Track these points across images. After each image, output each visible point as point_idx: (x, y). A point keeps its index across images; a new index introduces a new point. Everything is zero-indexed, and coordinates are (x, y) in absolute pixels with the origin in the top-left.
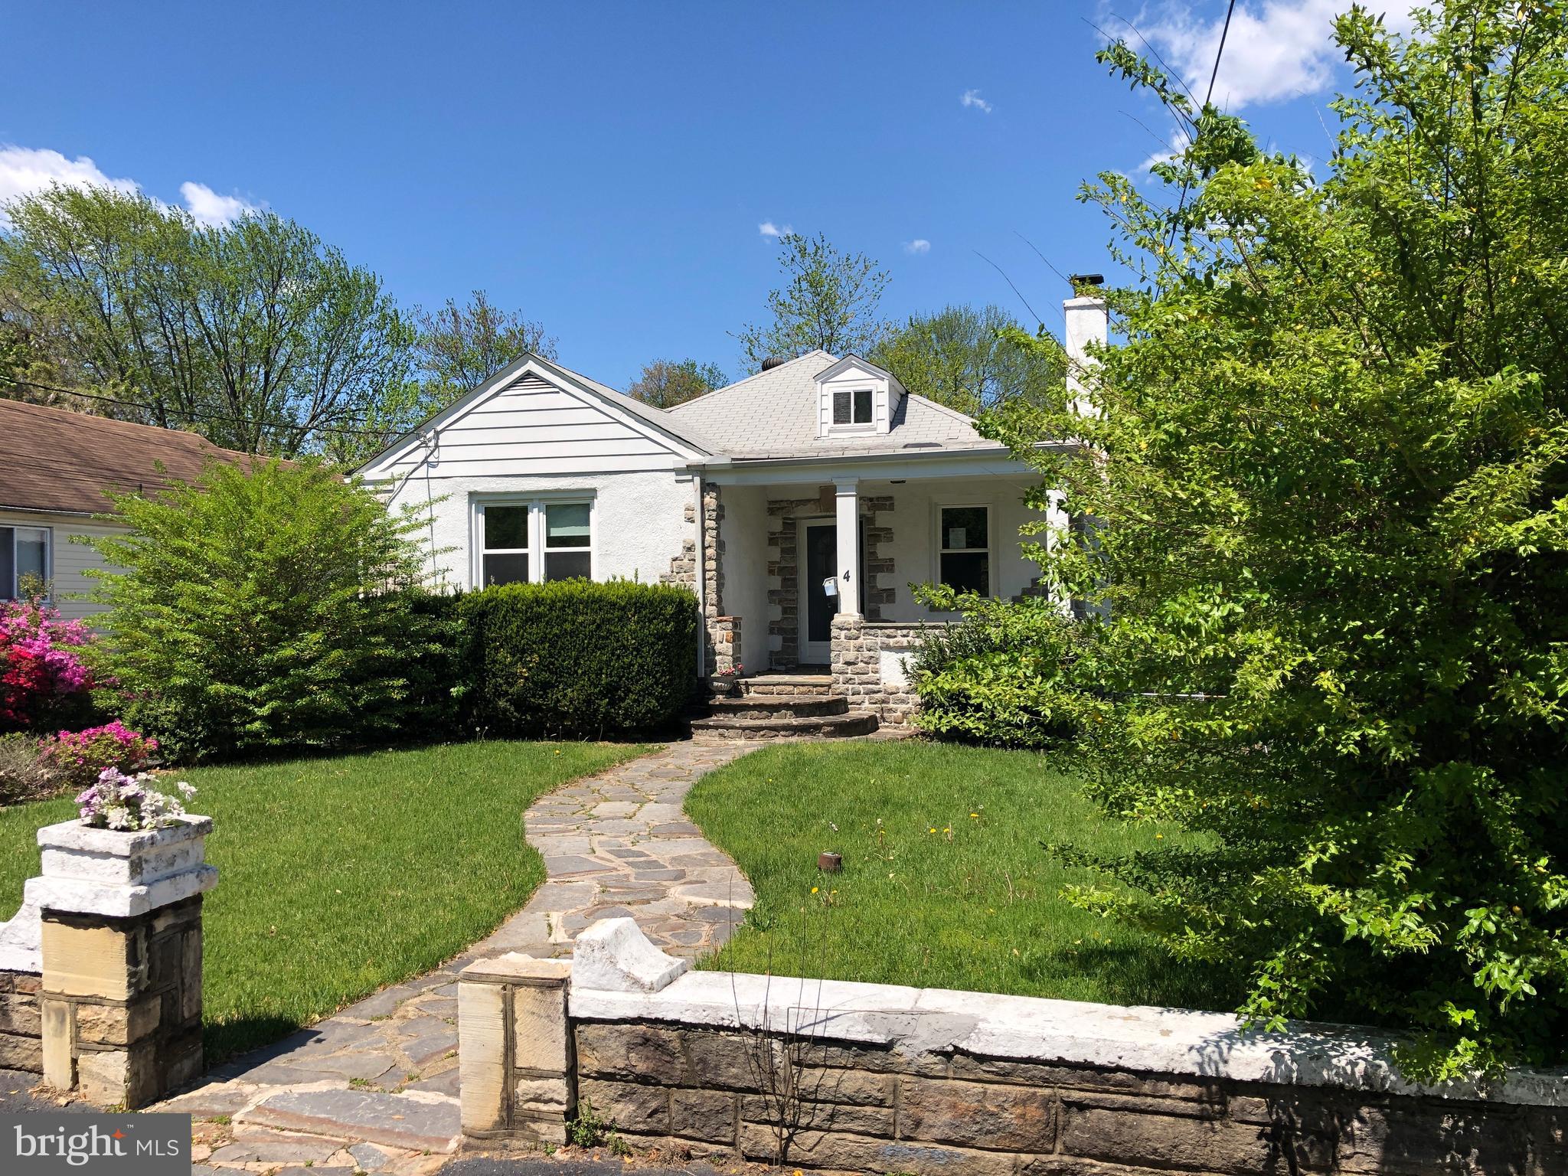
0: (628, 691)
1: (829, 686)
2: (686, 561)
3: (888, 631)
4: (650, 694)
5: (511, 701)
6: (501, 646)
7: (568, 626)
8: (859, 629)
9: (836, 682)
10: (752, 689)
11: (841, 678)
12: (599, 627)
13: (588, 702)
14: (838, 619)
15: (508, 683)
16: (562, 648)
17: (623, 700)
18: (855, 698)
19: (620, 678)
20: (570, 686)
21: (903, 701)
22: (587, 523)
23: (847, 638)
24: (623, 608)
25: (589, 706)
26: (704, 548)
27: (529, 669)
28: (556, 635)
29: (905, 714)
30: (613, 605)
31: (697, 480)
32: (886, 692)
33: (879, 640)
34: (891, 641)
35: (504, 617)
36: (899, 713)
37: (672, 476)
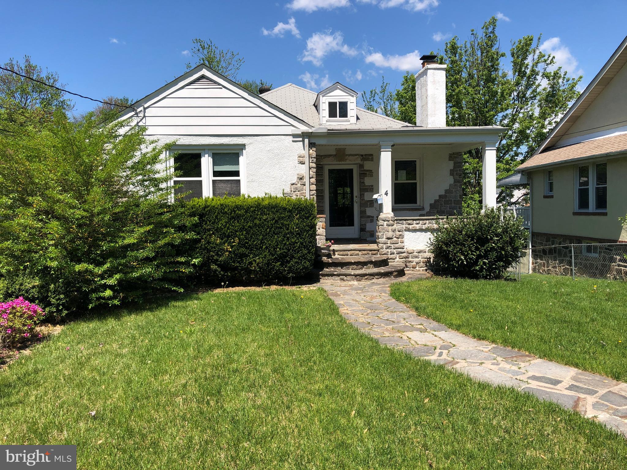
0: (292, 257)
1: (378, 250)
2: (299, 185)
3: (409, 222)
4: (305, 259)
5: (219, 266)
6: (213, 233)
7: (257, 222)
8: (394, 221)
9: (382, 248)
10: (336, 253)
11: (385, 246)
12: (276, 221)
13: (268, 264)
14: (382, 216)
15: (217, 255)
16: (253, 234)
17: (288, 262)
18: (392, 256)
19: (289, 250)
20: (258, 255)
21: (416, 257)
22: (237, 163)
23: (387, 225)
24: (290, 211)
25: (268, 266)
26: (310, 178)
27: (232, 247)
28: (250, 227)
29: (417, 263)
30: (285, 209)
31: (306, 141)
32: (408, 252)
33: (404, 226)
34: (411, 227)
35: (216, 217)
36: (414, 263)
37: (291, 138)
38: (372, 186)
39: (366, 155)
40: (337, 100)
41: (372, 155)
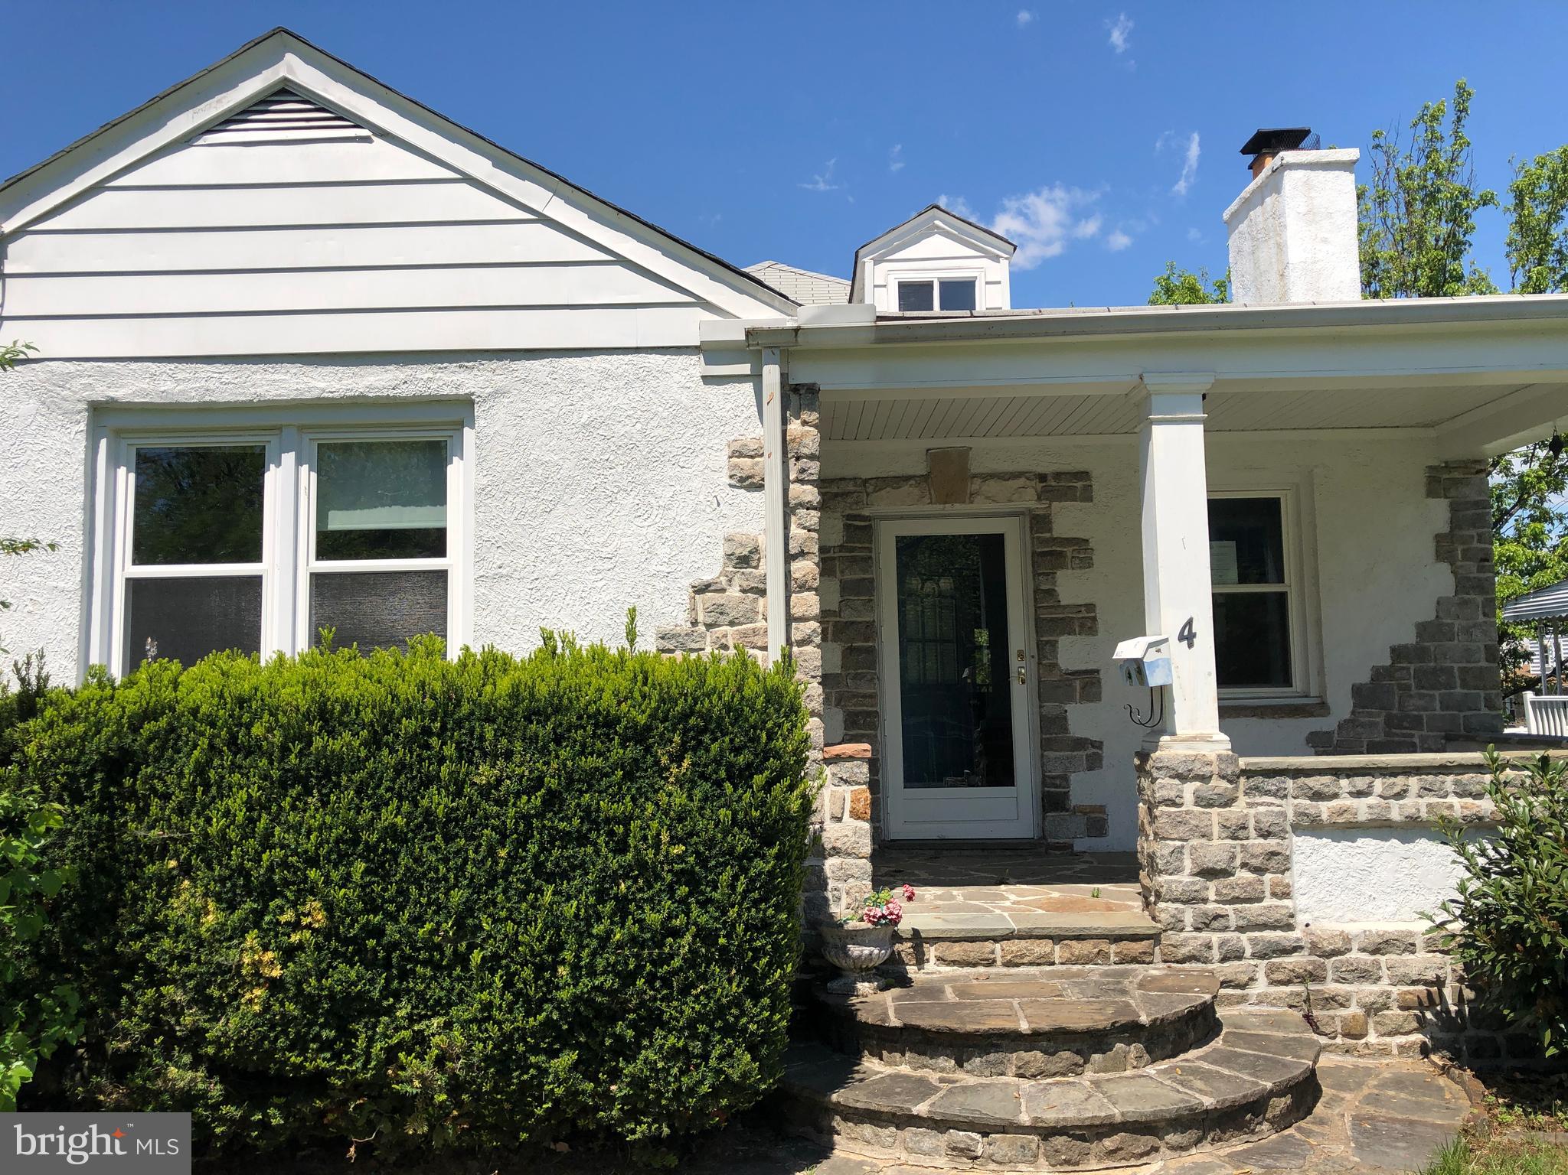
0: (650, 1021)
1: (1155, 938)
2: (734, 592)
3: (1316, 782)
4: (728, 1031)
5: (216, 1067)
6: (186, 870)
7: (437, 801)
8: (1232, 779)
9: (1177, 925)
10: (931, 952)
11: (1189, 915)
12: (553, 800)
13: (503, 1061)
14: (1169, 751)
15: (202, 1000)
16: (412, 877)
17: (627, 1050)
18: (1231, 968)
19: (628, 978)
20: (439, 1007)
21: (1365, 975)
22: (438, 496)
23: (1201, 801)
24: (639, 735)
25: (504, 1073)
26: (789, 558)
27: (289, 953)
28: (392, 832)
29: (1372, 1009)
30: (606, 723)
31: (772, 374)
32: (1314, 948)
33: (1290, 807)
34: (1325, 809)
35: (201, 770)
36: (1354, 1010)
37: (696, 366)
38: (1090, 607)
39: (1058, 475)
40: (933, 274)
41: (1084, 475)
